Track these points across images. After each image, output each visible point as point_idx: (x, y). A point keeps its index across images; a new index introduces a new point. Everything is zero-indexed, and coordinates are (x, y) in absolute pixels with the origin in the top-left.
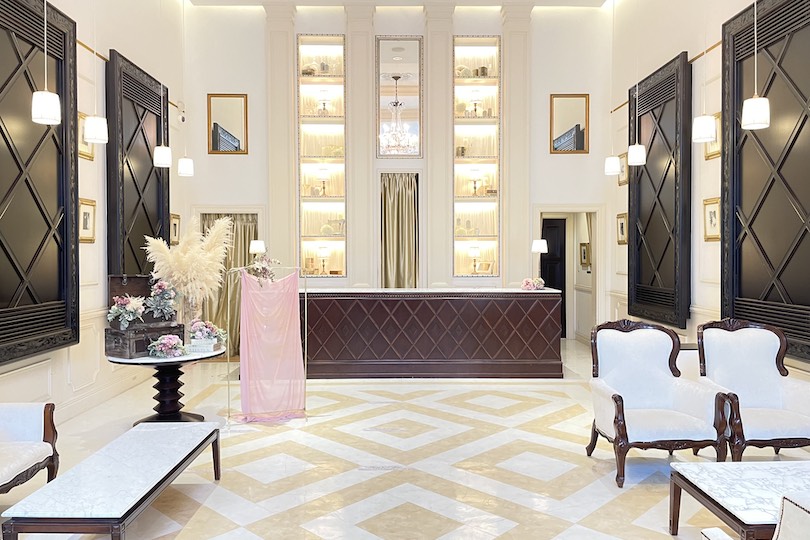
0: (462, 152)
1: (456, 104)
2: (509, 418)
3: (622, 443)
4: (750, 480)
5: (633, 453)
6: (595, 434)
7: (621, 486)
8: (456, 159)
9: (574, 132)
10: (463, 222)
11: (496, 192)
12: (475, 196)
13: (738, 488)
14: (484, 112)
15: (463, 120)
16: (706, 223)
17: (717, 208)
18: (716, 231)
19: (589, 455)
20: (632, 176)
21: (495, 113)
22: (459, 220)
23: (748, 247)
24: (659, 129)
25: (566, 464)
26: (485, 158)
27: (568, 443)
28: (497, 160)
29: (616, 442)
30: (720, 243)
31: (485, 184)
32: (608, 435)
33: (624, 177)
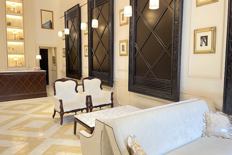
0: (9, 24)
1: (6, 7)
2: (28, 111)
3: (62, 113)
4: (93, 116)
5: (65, 115)
6: (55, 111)
7: (62, 125)
8: (7, 26)
9: (49, 23)
10: (11, 48)
11: (23, 39)
12: (15, 40)
13: (90, 119)
14: (18, 12)
15: (10, 13)
16: (85, 52)
17: (87, 48)
18: (87, 54)
19: (53, 118)
20: (66, 38)
21: (21, 12)
22: (9, 48)
23: (94, 58)
24: (73, 25)
25: (46, 121)
26: (18, 27)
27: (47, 115)
28: (23, 28)
29: (60, 113)
30: (88, 57)
31: (19, 36)
32: (58, 111)
33: (64, 38)
